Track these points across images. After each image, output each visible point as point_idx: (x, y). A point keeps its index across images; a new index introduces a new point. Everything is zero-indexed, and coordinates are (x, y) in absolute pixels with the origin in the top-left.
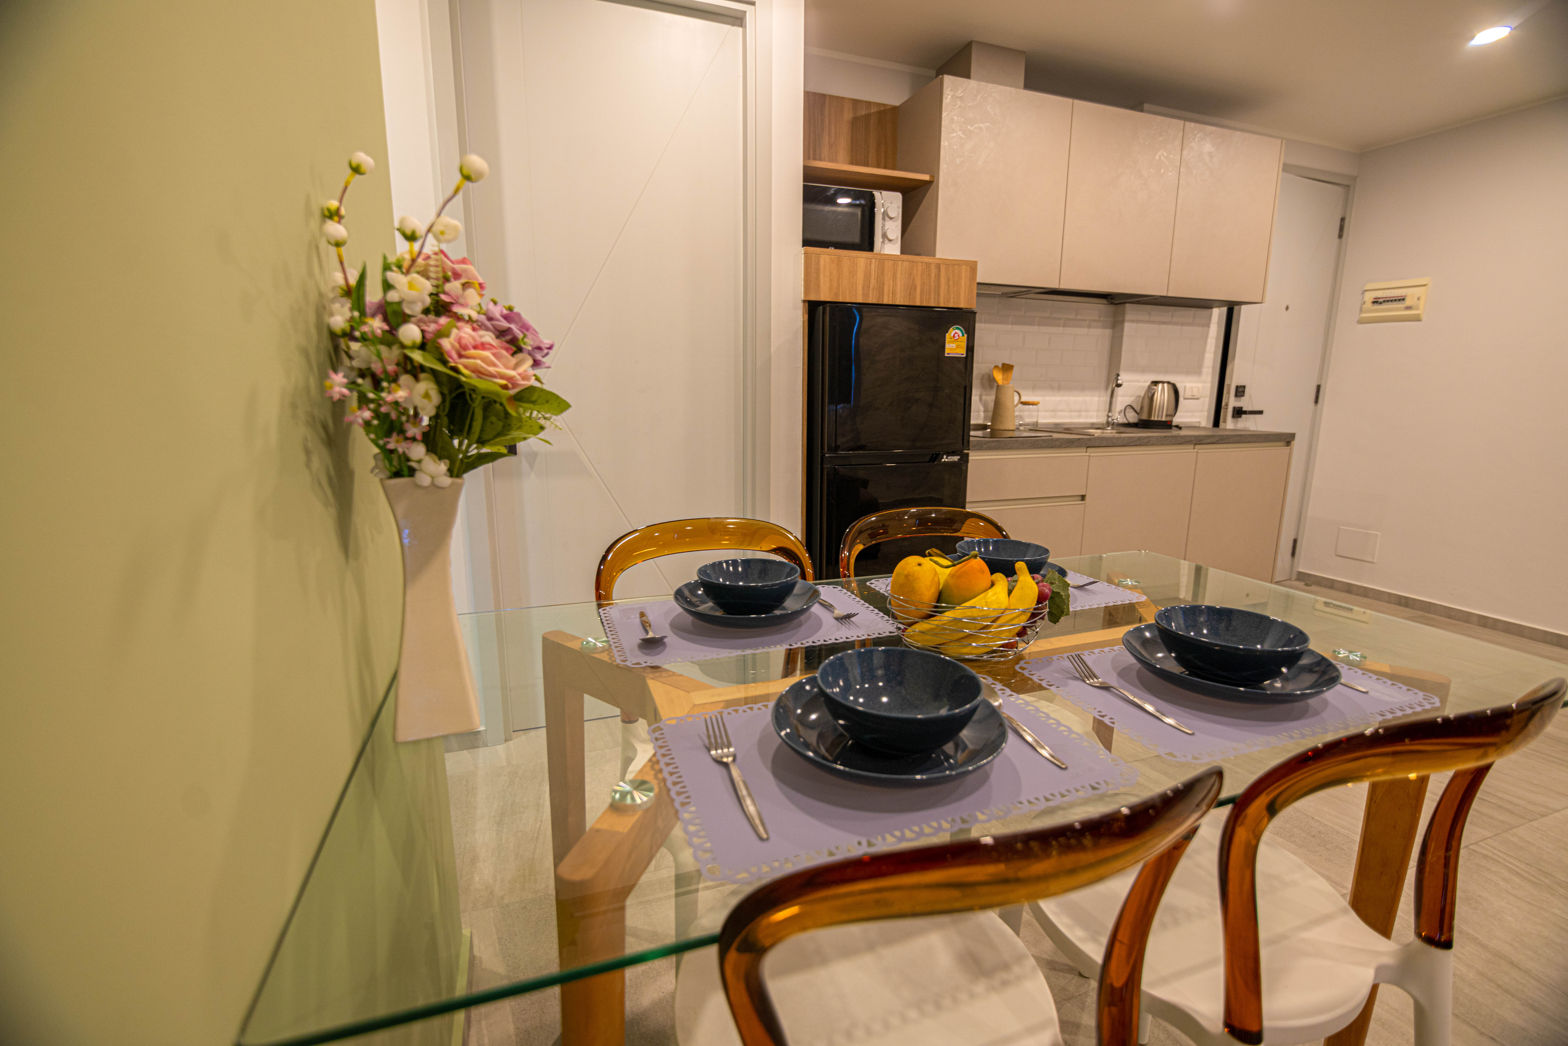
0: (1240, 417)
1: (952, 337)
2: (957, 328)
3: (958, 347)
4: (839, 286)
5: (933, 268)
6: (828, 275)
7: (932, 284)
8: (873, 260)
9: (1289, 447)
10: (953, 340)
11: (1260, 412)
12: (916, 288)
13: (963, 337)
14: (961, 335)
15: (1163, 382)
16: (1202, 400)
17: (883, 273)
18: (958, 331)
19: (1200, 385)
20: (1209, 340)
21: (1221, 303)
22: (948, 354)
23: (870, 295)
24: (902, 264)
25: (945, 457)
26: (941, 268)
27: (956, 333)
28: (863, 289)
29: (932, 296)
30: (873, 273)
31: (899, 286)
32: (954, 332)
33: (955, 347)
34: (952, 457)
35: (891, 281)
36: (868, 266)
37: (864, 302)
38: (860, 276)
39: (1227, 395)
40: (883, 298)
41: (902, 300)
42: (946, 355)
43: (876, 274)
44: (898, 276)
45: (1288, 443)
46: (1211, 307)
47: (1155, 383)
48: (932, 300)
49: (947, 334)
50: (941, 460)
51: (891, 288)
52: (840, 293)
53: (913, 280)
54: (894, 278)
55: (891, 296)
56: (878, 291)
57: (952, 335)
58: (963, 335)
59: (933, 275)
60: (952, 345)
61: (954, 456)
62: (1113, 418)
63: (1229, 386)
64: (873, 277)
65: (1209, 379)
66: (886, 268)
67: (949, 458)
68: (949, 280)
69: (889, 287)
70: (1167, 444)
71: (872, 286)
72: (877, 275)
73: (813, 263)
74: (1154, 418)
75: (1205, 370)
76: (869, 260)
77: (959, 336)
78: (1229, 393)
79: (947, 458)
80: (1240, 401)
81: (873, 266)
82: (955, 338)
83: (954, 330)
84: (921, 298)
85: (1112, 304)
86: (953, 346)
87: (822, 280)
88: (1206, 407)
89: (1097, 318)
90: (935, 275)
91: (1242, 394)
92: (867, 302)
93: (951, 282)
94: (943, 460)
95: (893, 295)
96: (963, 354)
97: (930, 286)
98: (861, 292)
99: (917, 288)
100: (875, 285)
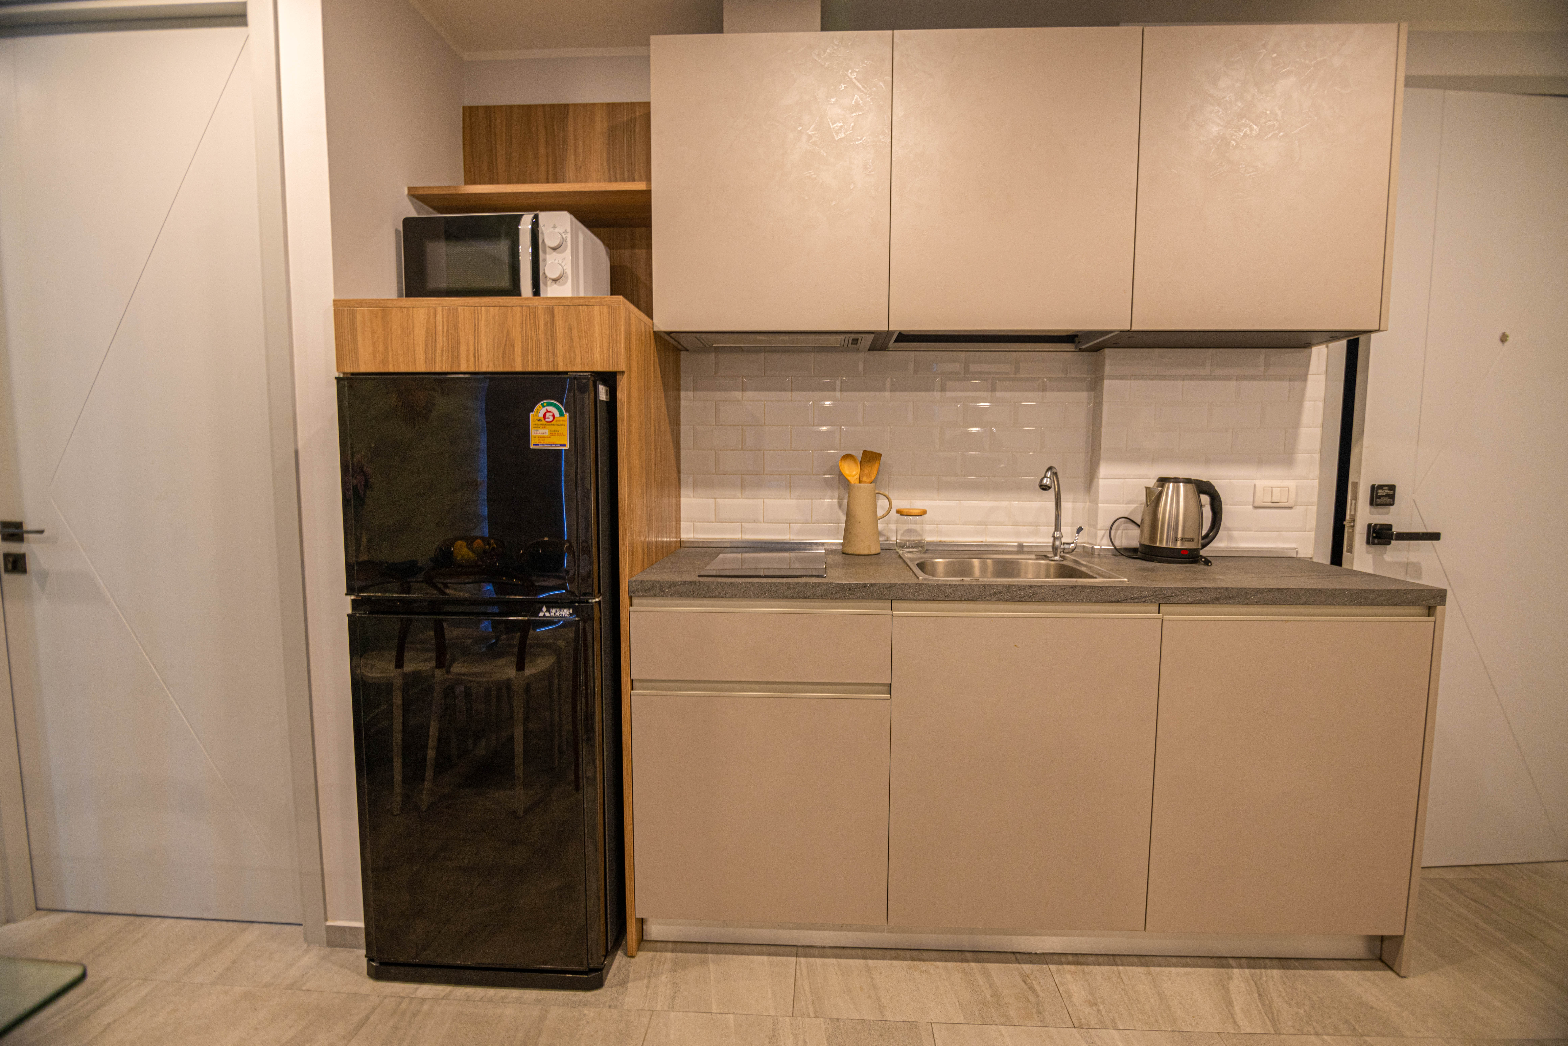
0: (1389, 543)
1: (543, 419)
2: (549, 404)
3: (552, 433)
4: (386, 349)
5: (540, 311)
6: (370, 335)
7: (542, 336)
8: (440, 309)
9: (1432, 619)
10: (543, 422)
11: (1435, 537)
12: (513, 345)
13: (562, 418)
14: (557, 414)
15: (1176, 480)
16: (1299, 509)
17: (456, 327)
18: (550, 408)
19: (1291, 484)
20: (1307, 405)
21: (1333, 336)
22: (534, 445)
23: (438, 360)
24: (487, 312)
25: (544, 609)
26: (556, 312)
27: (548, 411)
28: (426, 352)
29: (543, 356)
30: (441, 327)
31: (484, 346)
32: (544, 410)
33: (547, 434)
34: (559, 610)
35: (471, 338)
36: (432, 317)
37: (428, 370)
38: (420, 334)
39: (1354, 502)
40: (459, 363)
41: (491, 364)
42: (532, 447)
43: (445, 329)
44: (482, 328)
45: (1430, 611)
46: (1308, 345)
47: (1163, 481)
48: (543, 362)
49: (531, 414)
50: (539, 613)
51: (472, 348)
52: (390, 359)
53: (508, 334)
54: (476, 333)
55: (472, 359)
56: (450, 353)
57: (541, 414)
58: (562, 415)
59: (542, 323)
60: (541, 431)
61: (561, 608)
62: (1063, 540)
63: (1356, 485)
64: (441, 333)
65: (1315, 471)
66: (461, 319)
67: (553, 611)
68: (570, 329)
69: (468, 346)
70: (1081, 601)
71: (439, 347)
72: (447, 330)
73: (346, 320)
74: (1163, 542)
75: (1300, 457)
76: (432, 310)
77: (553, 416)
78: (1355, 498)
79: (548, 611)
80: (1388, 513)
81: (439, 317)
82: (547, 420)
83: (543, 407)
84: (523, 360)
85: (1081, 350)
86: (546, 432)
87: (360, 343)
88: (1312, 522)
89: (1062, 376)
90: (546, 323)
91: (1389, 501)
92: (433, 370)
93: (575, 332)
94: (541, 614)
95: (475, 356)
96: (565, 445)
97: (538, 341)
98: (422, 357)
99: (516, 345)
100: (445, 344)
